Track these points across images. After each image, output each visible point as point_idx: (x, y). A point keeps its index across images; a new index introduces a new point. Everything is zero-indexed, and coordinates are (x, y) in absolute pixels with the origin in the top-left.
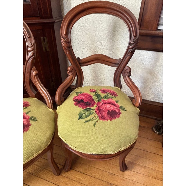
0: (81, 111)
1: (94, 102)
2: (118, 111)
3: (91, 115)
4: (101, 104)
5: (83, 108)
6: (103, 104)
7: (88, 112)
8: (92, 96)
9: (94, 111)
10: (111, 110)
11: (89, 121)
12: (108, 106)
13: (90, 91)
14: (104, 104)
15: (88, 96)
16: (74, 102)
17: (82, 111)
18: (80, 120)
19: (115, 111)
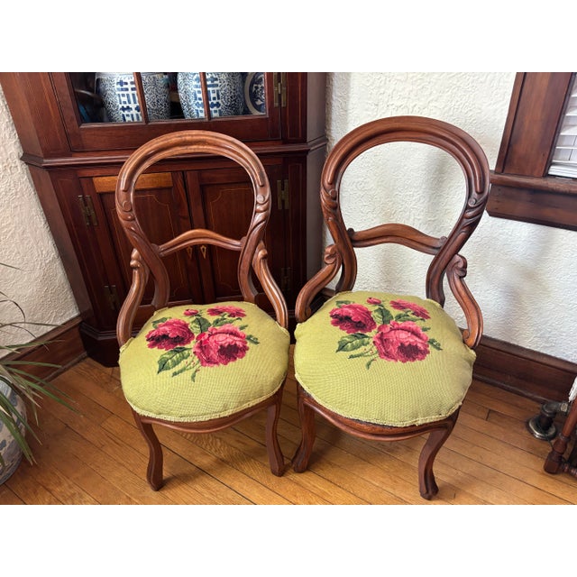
4: (388, 330)
6: (391, 330)
10: (407, 344)
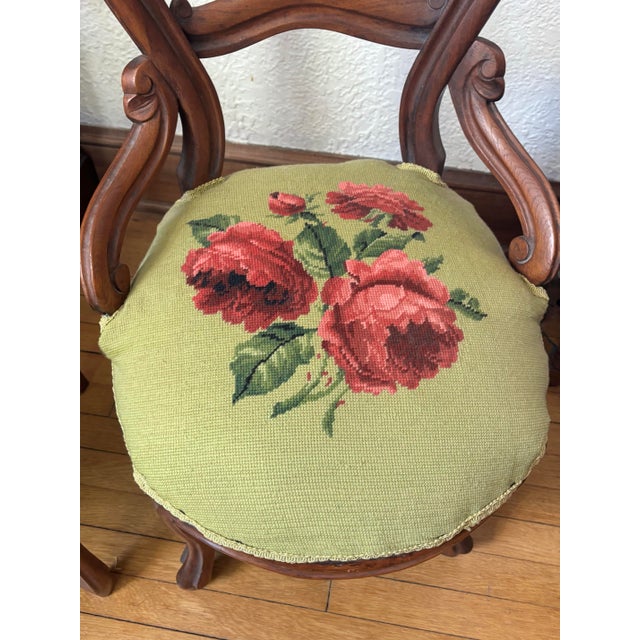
0: (241, 347)
1: (306, 284)
2: (442, 326)
3: (301, 370)
4: (346, 292)
5: (250, 328)
6: (357, 289)
7: (281, 349)
8: (290, 244)
9: (316, 341)
10: (404, 325)
11: (295, 402)
12: (389, 300)
13: (272, 207)
14: (365, 287)
15: (270, 242)
16: (192, 292)
17: (248, 344)
18: (247, 401)
19: (428, 325)
